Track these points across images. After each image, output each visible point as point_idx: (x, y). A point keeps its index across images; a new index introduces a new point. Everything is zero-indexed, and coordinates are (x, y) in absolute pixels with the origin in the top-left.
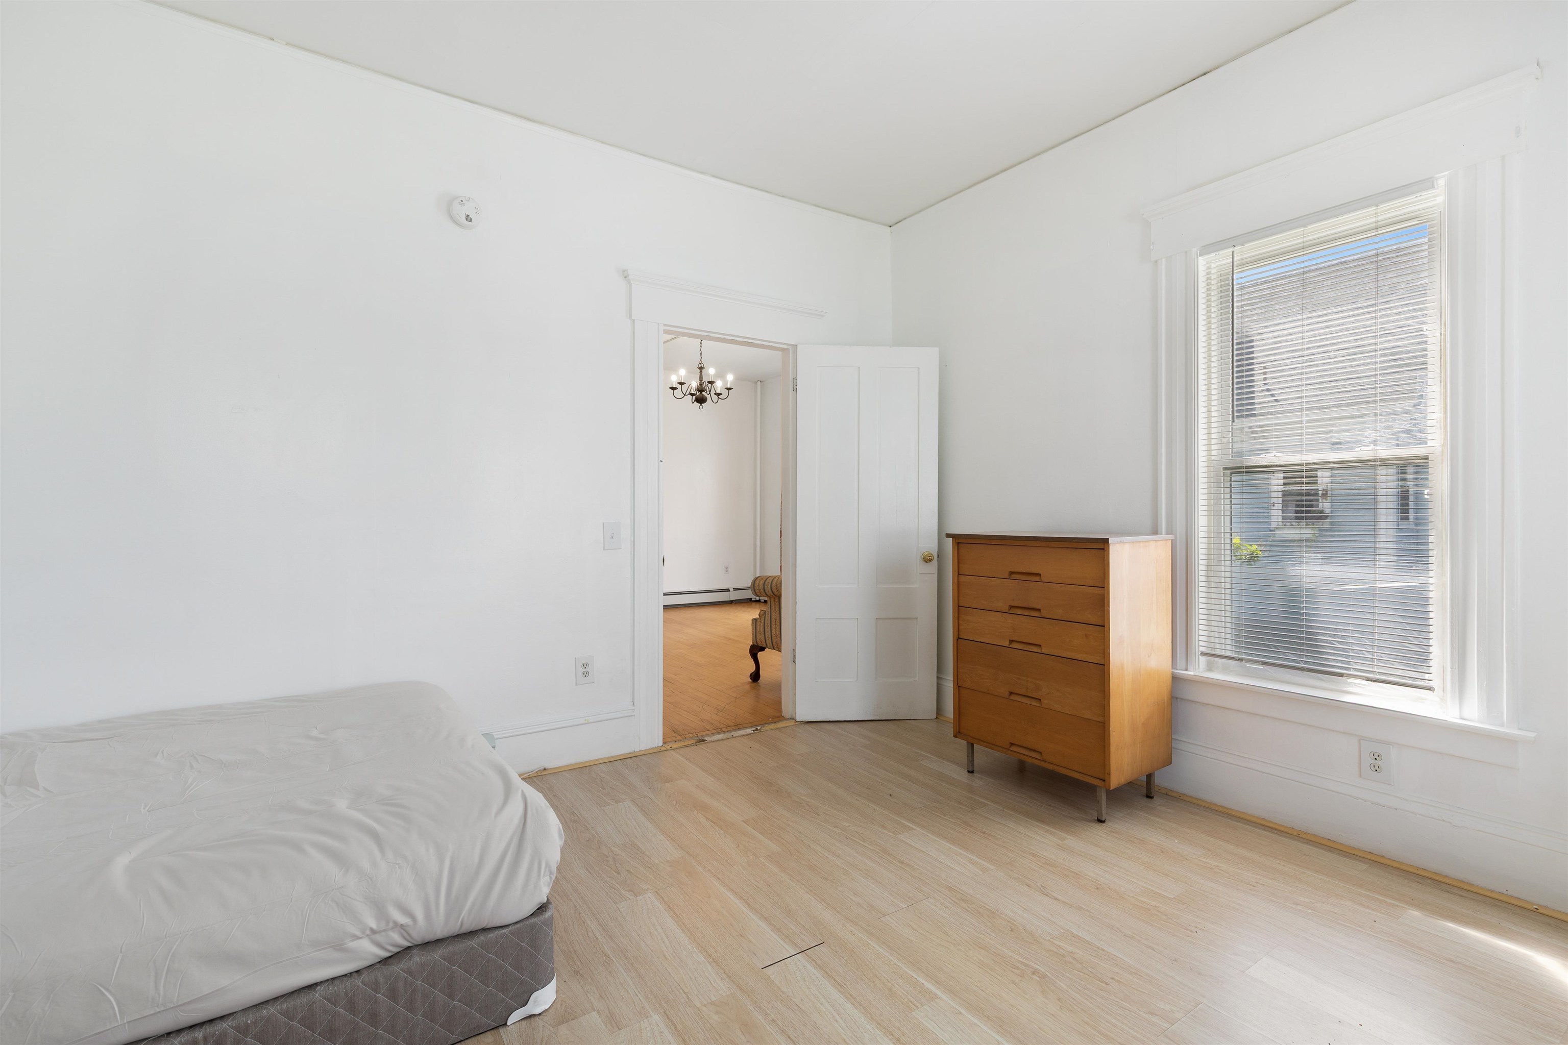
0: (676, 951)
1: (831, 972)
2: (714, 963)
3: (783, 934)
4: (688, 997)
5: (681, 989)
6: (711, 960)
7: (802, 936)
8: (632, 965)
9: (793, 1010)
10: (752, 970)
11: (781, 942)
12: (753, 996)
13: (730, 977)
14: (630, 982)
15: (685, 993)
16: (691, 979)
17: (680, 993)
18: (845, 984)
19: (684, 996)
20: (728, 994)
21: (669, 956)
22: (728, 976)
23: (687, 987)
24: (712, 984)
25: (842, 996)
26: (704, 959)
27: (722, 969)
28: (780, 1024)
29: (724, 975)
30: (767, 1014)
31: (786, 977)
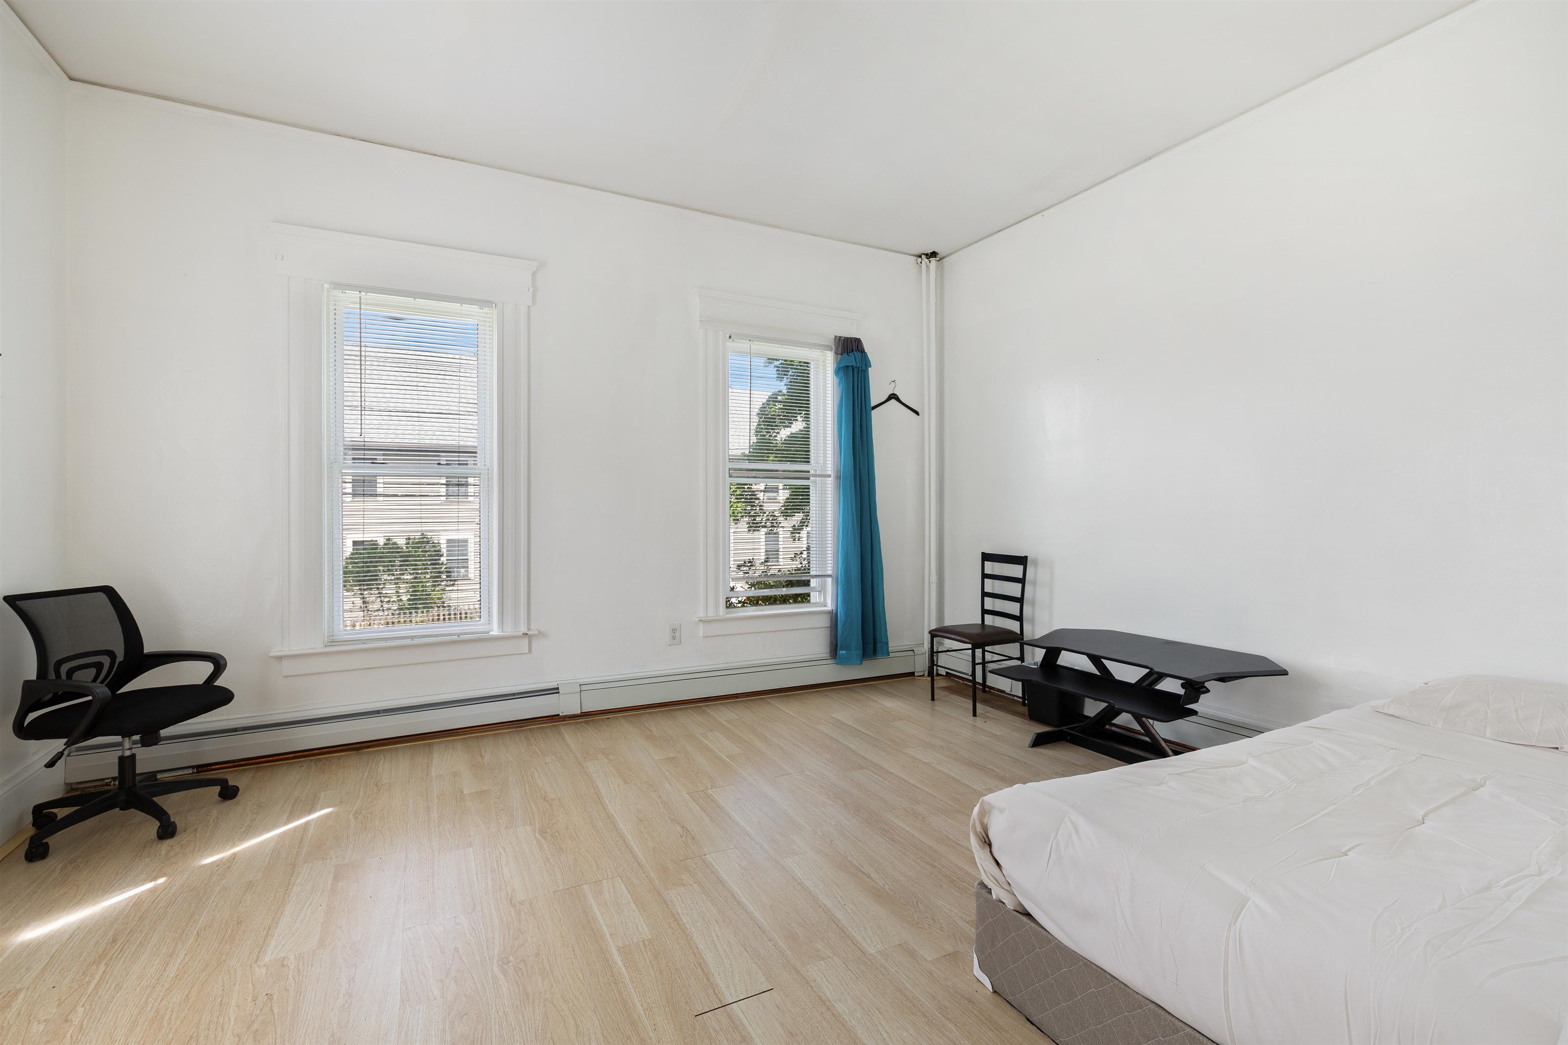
0: (869, 1018)
1: (703, 979)
2: (823, 999)
3: (740, 1033)
4: (847, 966)
5: (854, 974)
6: (828, 1003)
7: (718, 1028)
8: (913, 1004)
9: (752, 947)
10: (783, 988)
11: (745, 1021)
12: (785, 961)
13: (806, 983)
14: (908, 986)
15: (850, 970)
16: (846, 984)
17: (855, 971)
18: (695, 966)
19: (850, 967)
20: (809, 966)
21: (875, 1012)
22: (809, 984)
23: (849, 975)
24: (825, 977)
25: (703, 955)
26: (835, 1005)
27: (815, 992)
28: (765, 938)
29: (813, 985)
30: (775, 946)
31: (750, 978)
